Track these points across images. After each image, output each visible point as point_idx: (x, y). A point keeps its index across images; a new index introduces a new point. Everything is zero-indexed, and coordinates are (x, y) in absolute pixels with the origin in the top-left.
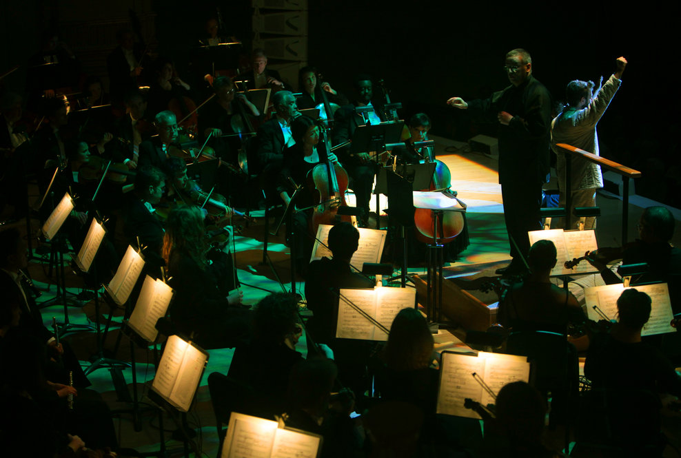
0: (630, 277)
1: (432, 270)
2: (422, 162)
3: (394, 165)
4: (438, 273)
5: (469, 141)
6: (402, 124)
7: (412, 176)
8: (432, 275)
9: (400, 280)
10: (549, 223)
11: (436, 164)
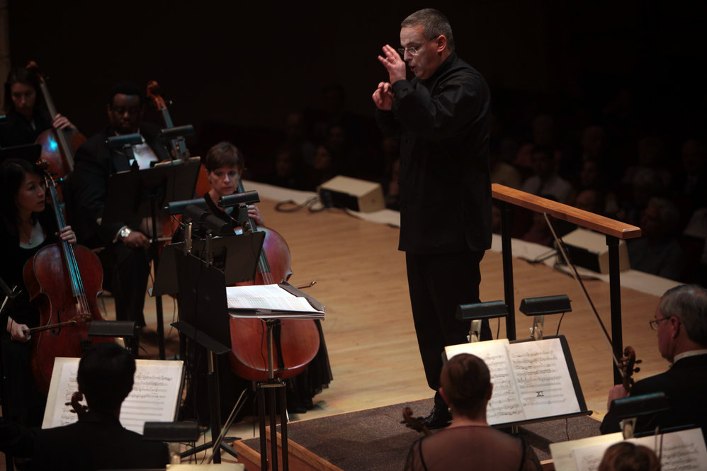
0: (634, 420)
1: (268, 428)
2: (239, 232)
3: (189, 240)
4: (279, 435)
5: (318, 189)
6: (197, 166)
7: (220, 259)
8: (268, 437)
9: (210, 452)
10: (479, 329)
11: (264, 234)
